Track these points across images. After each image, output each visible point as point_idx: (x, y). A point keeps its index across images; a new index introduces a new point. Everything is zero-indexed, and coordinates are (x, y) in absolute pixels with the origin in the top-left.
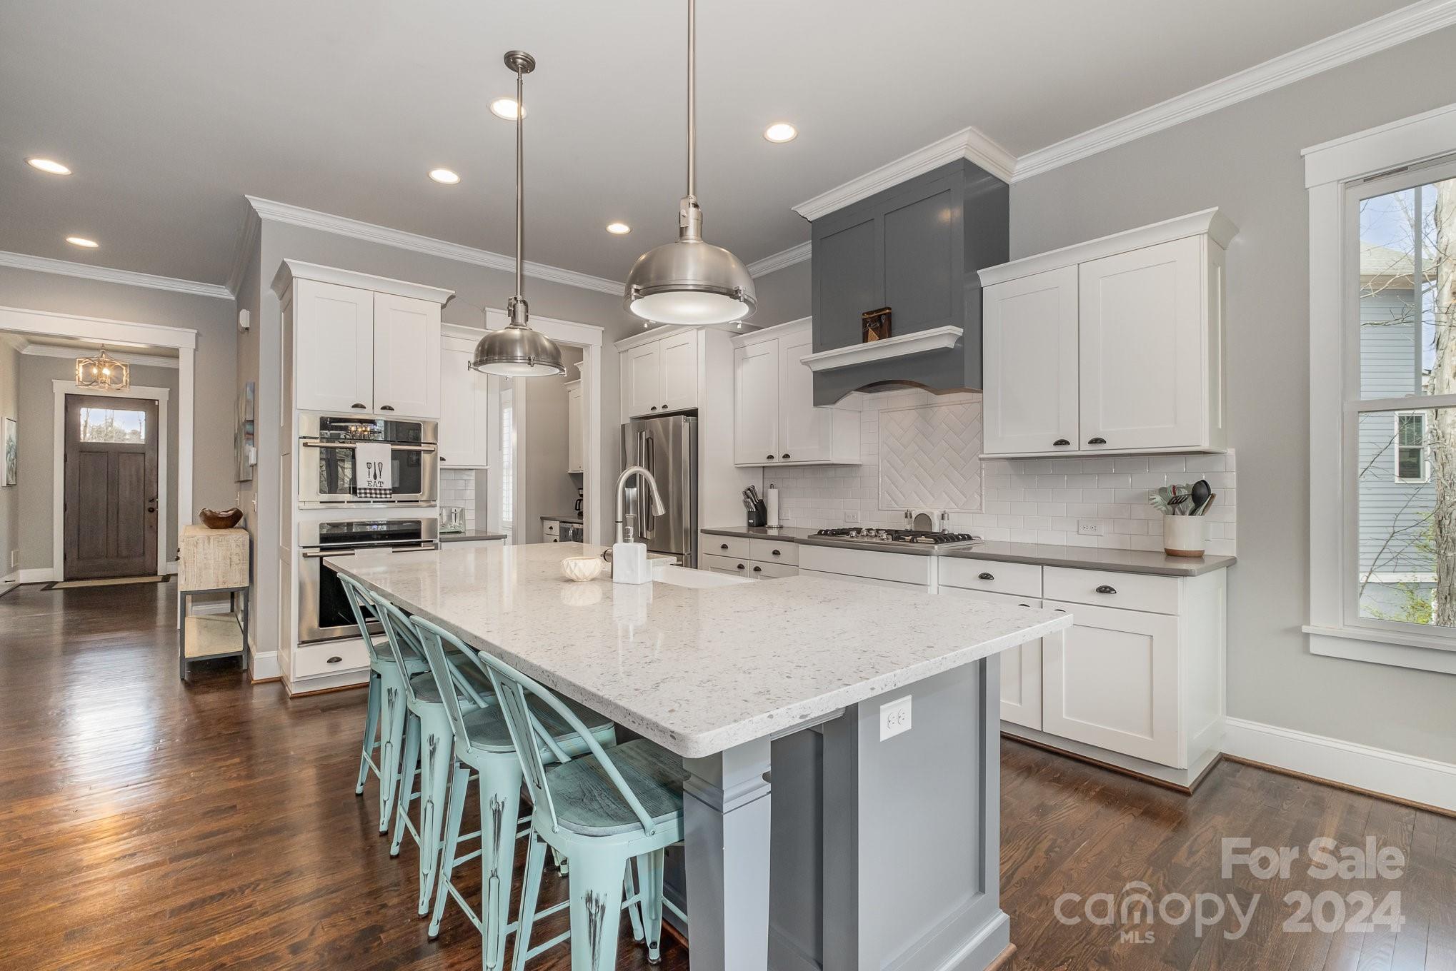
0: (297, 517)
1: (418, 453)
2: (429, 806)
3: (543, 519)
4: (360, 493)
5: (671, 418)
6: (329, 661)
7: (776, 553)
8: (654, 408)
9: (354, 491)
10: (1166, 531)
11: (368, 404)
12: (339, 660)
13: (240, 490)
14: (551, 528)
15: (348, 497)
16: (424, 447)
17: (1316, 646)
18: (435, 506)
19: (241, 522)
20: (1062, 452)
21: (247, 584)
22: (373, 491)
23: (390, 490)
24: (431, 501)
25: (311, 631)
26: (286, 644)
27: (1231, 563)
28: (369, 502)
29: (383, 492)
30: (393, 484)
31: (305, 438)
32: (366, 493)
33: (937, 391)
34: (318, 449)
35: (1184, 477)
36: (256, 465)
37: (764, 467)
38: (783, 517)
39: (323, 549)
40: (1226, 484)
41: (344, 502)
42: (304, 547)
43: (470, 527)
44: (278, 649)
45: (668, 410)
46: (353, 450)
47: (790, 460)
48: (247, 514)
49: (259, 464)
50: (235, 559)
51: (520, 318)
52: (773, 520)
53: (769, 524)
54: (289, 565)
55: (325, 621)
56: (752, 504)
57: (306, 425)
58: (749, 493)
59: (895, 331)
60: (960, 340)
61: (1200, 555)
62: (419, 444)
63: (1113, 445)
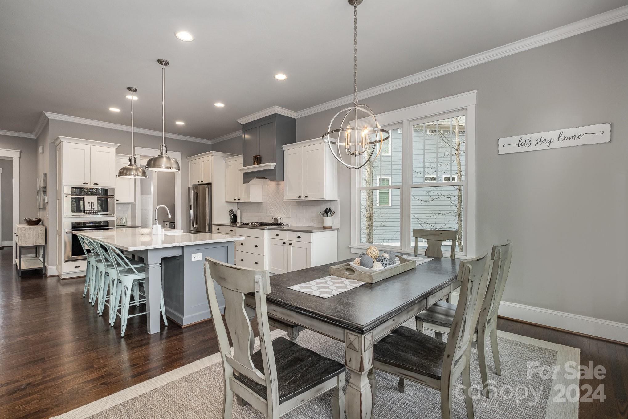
0: (63, 220)
1: (108, 199)
2: (100, 288)
3: (164, 221)
4: (86, 212)
5: (204, 186)
6: (76, 267)
7: (232, 230)
8: (199, 182)
9: (84, 211)
10: (323, 222)
11: (89, 183)
12: (79, 267)
13: (40, 211)
14: (167, 225)
15: (82, 213)
17: (352, 251)
18: (114, 216)
19: (41, 223)
21: (44, 244)
22: (91, 211)
23: (97, 211)
24: (112, 215)
25: (68, 257)
26: (60, 264)
27: (338, 230)
28: (90, 215)
29: (94, 212)
30: (98, 209)
31: (66, 194)
32: (88, 212)
33: (270, 180)
34: (71, 198)
35: (325, 207)
36: (48, 203)
37: (237, 203)
38: (242, 219)
39: (73, 230)
40: (337, 209)
41: (80, 215)
42: (66, 230)
43: (129, 223)
44: (56, 265)
45: (203, 183)
46: (84, 198)
47: (240, 200)
48: (43, 220)
49: (49, 203)
50: (40, 235)
51: (133, 163)
52: (239, 220)
53: (237, 222)
54: (61, 236)
55: (74, 254)
56: (231, 215)
57: (67, 190)
58: (231, 211)
59: (262, 162)
60: (275, 166)
61: (330, 228)
62: (108, 196)
63: (310, 198)
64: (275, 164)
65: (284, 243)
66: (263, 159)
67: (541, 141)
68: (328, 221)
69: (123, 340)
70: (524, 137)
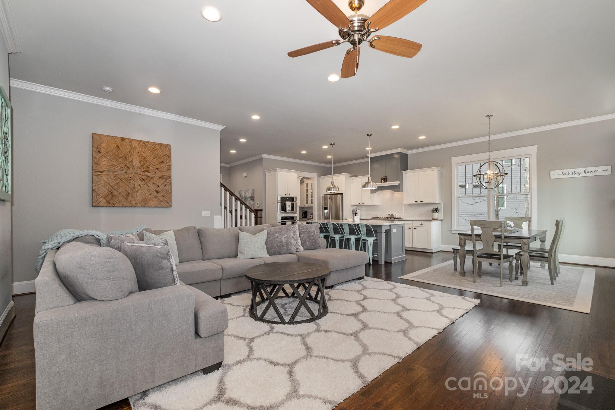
0: (278, 216)
5: (333, 195)
10: (433, 216)
11: (287, 194)
16: (294, 202)
17: (453, 232)
20: (422, 203)
23: (291, 211)
24: (295, 212)
27: (442, 220)
28: (288, 213)
30: (291, 209)
31: (278, 201)
32: (287, 211)
33: (395, 191)
34: (281, 203)
35: (434, 207)
39: (281, 221)
40: (441, 208)
41: (284, 213)
45: (337, 193)
46: (285, 203)
47: (364, 204)
57: (278, 199)
59: (387, 181)
60: (399, 184)
61: (437, 219)
62: (294, 201)
63: (424, 202)
64: (399, 182)
65: (410, 228)
66: (388, 179)
67: (575, 173)
68: (436, 215)
69: (371, 266)
70: (565, 171)
